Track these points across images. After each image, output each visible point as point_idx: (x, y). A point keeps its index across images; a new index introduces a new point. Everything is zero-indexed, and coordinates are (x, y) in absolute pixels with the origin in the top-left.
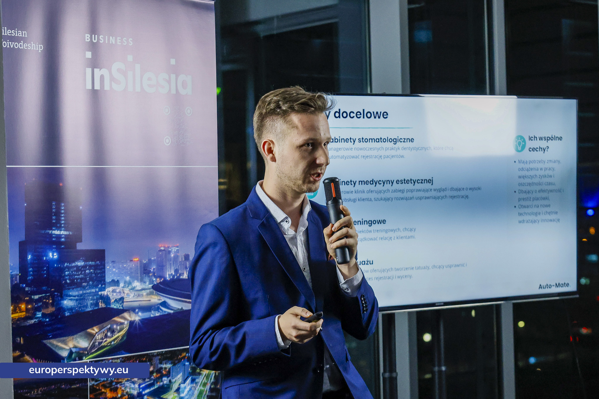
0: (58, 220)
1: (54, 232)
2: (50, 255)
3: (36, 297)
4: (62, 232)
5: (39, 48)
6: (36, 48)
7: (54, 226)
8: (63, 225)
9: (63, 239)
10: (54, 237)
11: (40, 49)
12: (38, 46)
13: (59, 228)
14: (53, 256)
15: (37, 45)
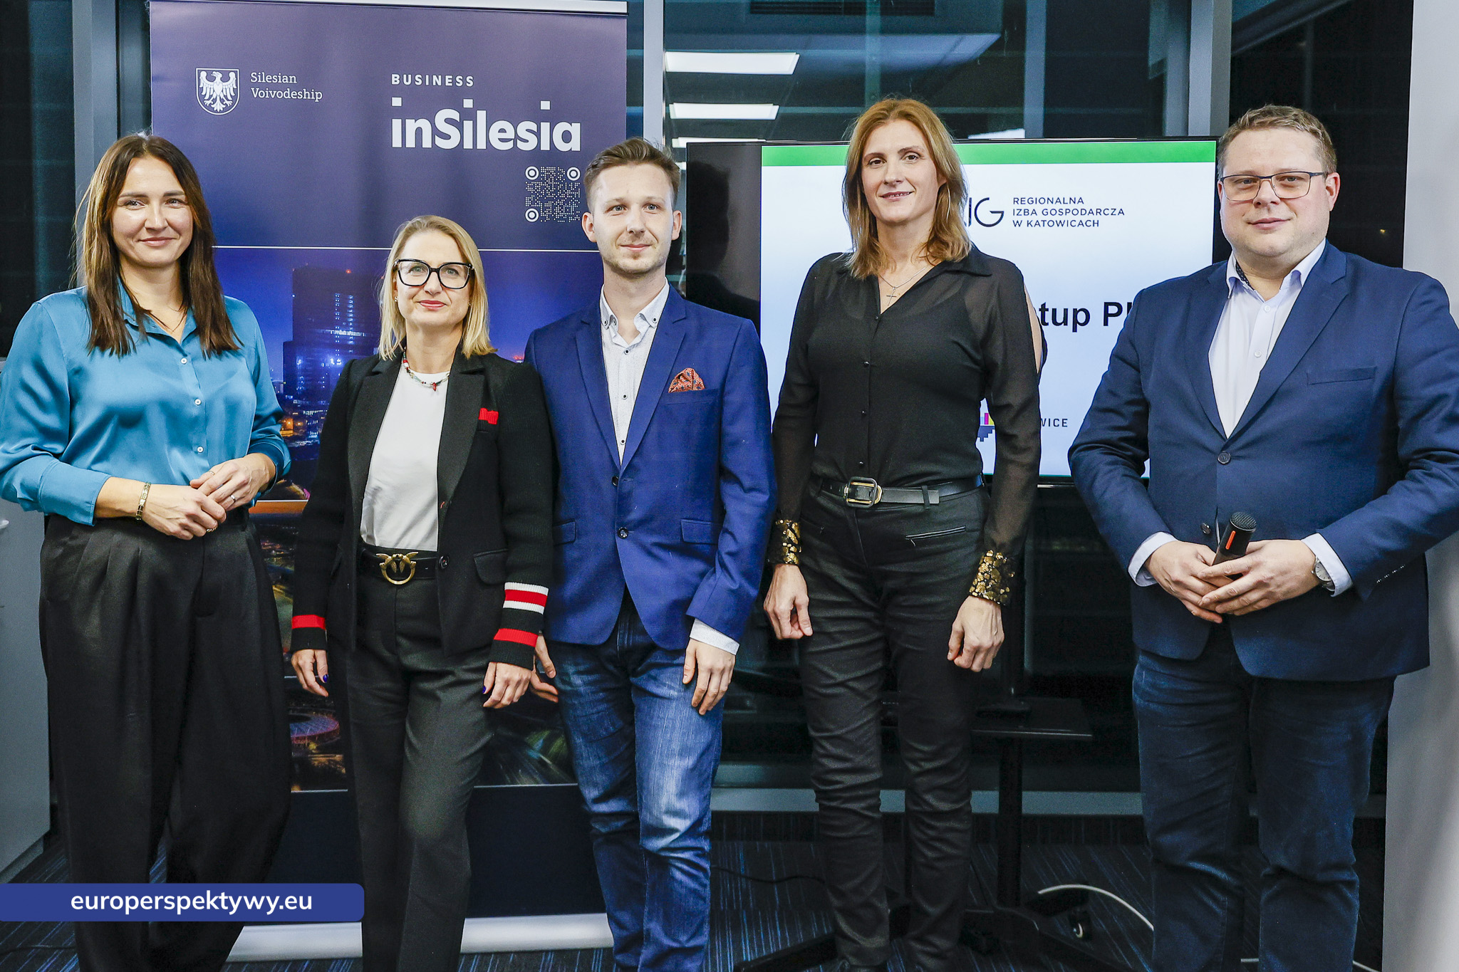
0: (344, 317)
1: (337, 332)
2: (332, 361)
3: (310, 413)
4: (350, 333)
5: (315, 97)
6: (311, 96)
7: (337, 325)
8: (351, 324)
9: (351, 342)
10: (337, 339)
11: (317, 98)
12: (315, 94)
13: (346, 328)
14: (336, 362)
15: (313, 93)
